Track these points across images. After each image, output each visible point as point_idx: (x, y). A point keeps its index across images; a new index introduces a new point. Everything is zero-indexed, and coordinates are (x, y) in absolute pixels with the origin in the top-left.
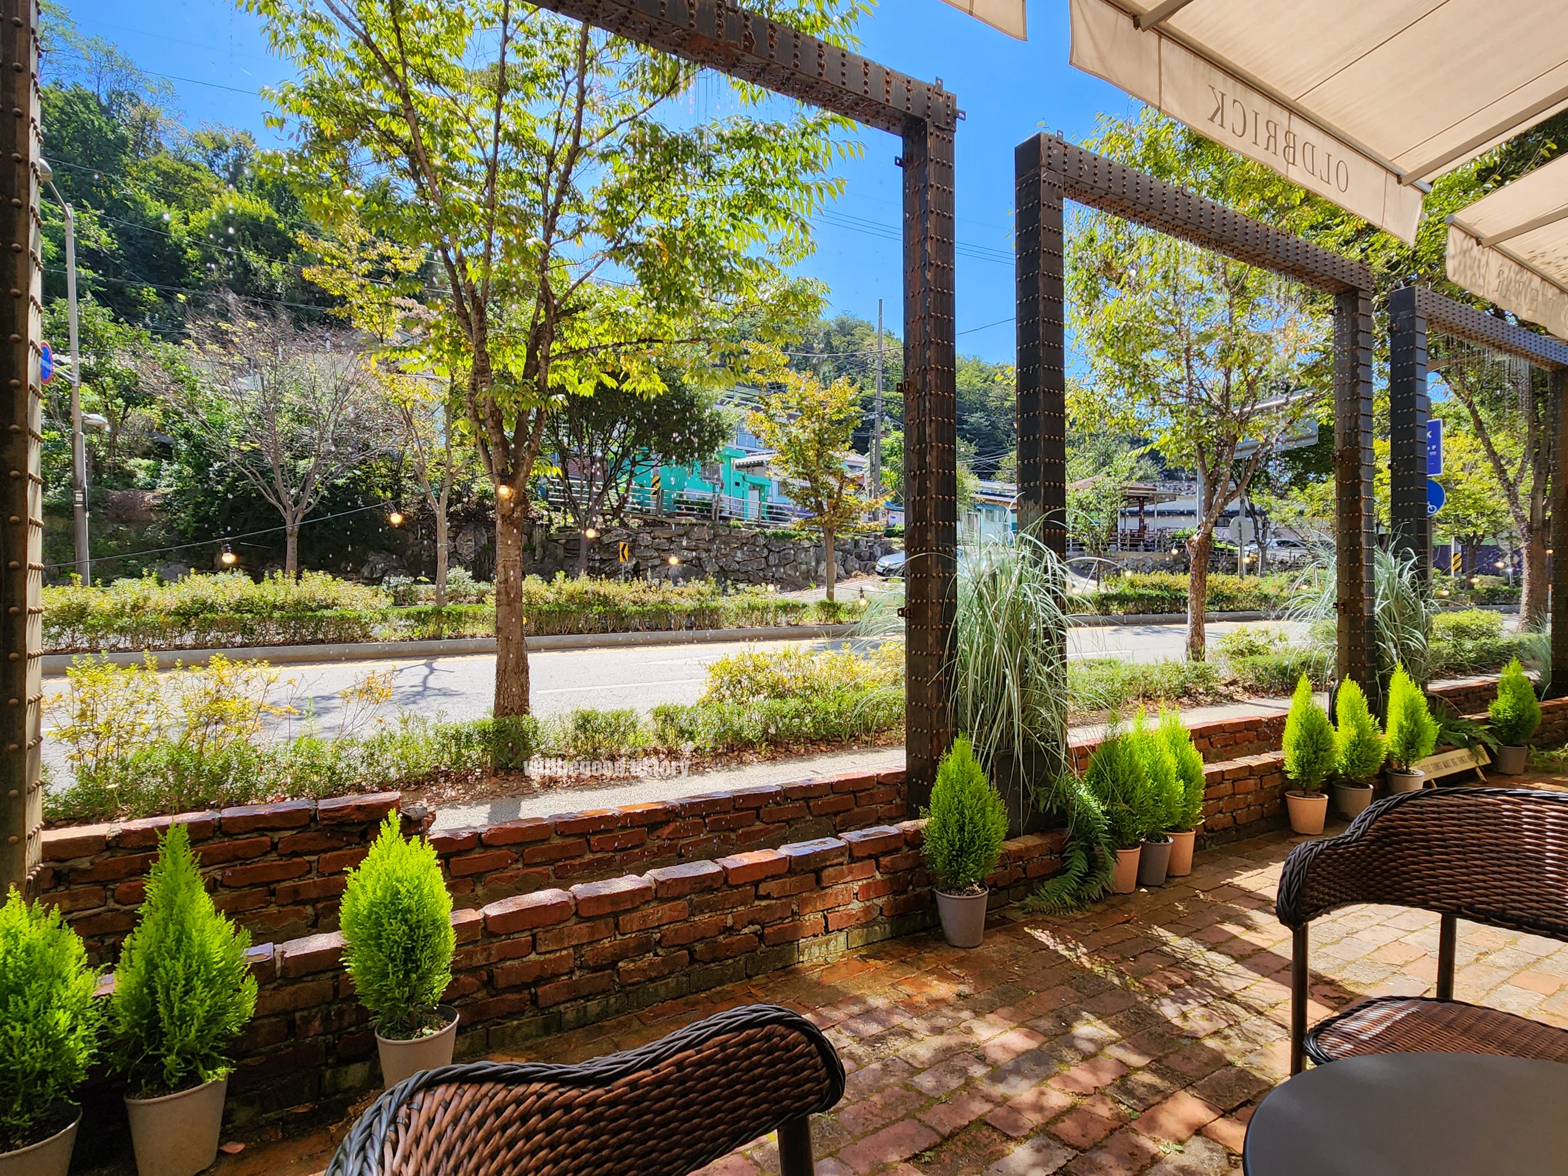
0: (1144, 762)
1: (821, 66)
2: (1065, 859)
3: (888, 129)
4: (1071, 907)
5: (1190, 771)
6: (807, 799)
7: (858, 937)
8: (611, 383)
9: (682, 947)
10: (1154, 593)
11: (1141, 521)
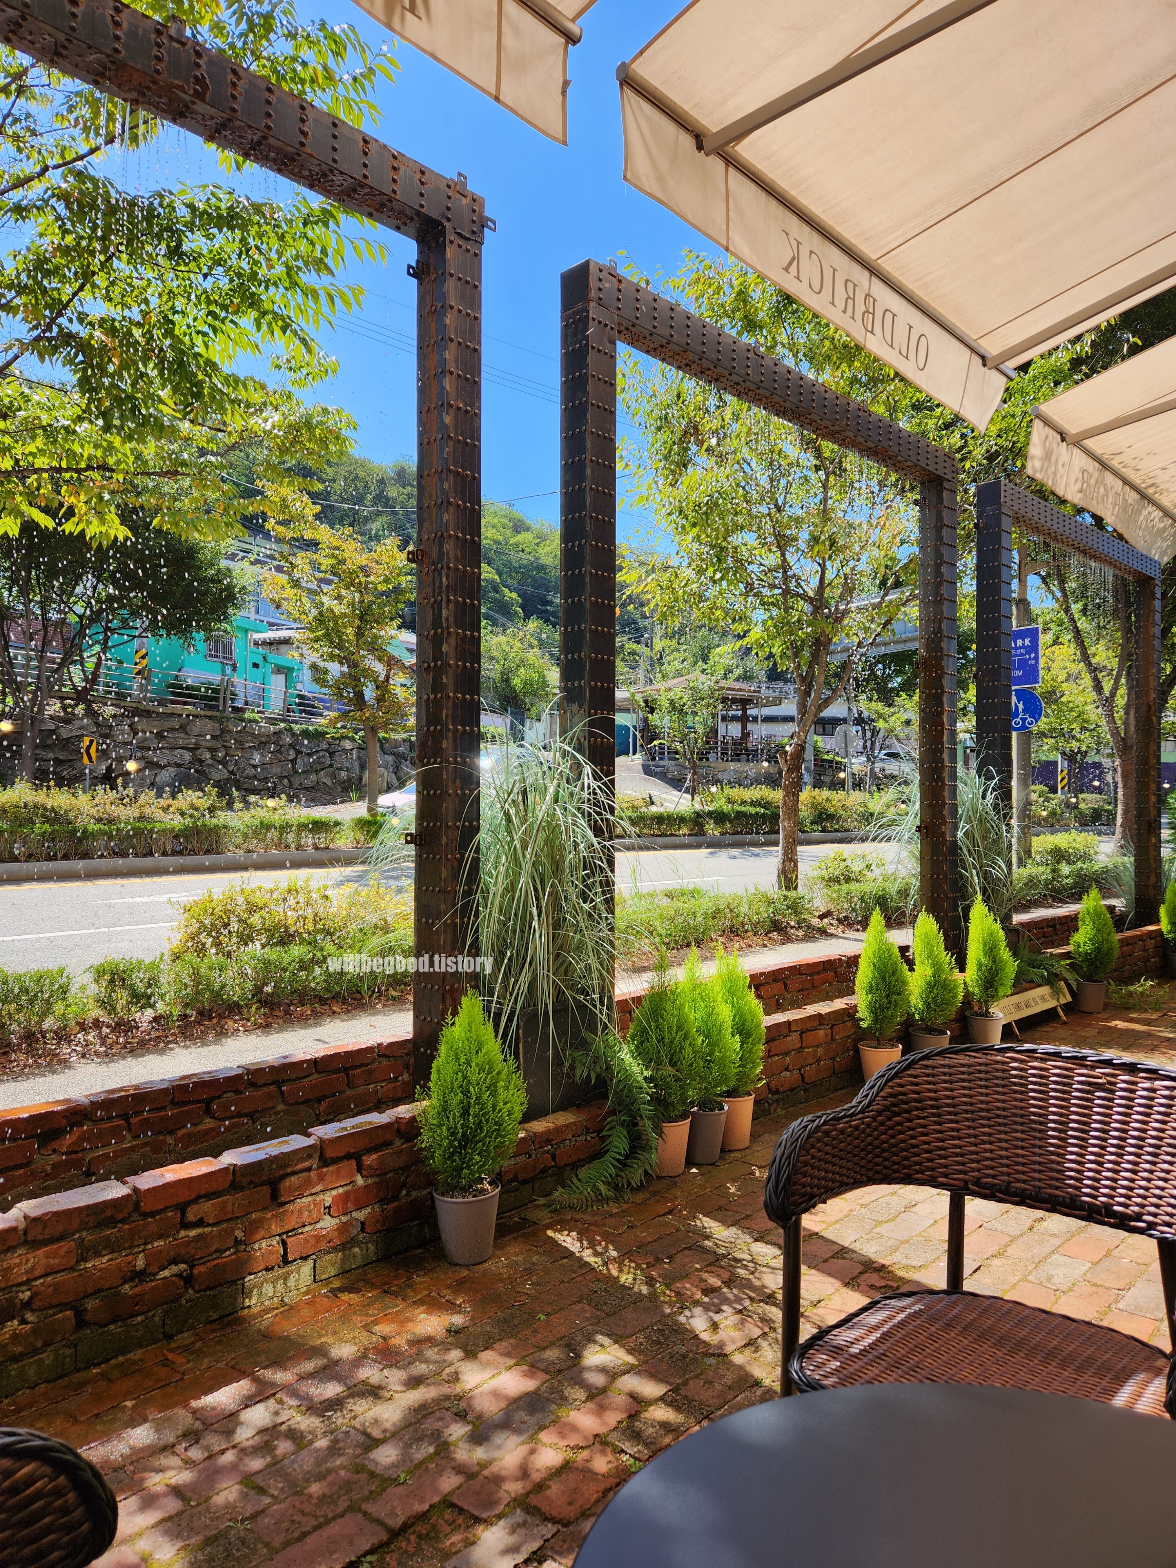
0: (694, 1016)
1: (305, 134)
2: (603, 1139)
3: (398, 229)
4: (607, 1200)
5: (748, 1024)
6: (278, 1084)
7: (330, 1265)
8: (46, 521)
9: (63, 1306)
10: (753, 810)
11: (744, 727)
